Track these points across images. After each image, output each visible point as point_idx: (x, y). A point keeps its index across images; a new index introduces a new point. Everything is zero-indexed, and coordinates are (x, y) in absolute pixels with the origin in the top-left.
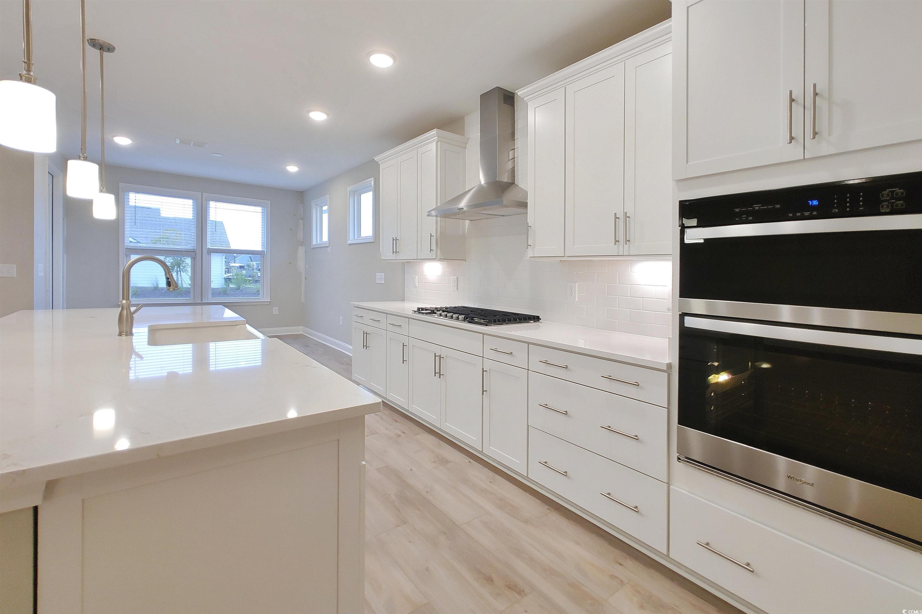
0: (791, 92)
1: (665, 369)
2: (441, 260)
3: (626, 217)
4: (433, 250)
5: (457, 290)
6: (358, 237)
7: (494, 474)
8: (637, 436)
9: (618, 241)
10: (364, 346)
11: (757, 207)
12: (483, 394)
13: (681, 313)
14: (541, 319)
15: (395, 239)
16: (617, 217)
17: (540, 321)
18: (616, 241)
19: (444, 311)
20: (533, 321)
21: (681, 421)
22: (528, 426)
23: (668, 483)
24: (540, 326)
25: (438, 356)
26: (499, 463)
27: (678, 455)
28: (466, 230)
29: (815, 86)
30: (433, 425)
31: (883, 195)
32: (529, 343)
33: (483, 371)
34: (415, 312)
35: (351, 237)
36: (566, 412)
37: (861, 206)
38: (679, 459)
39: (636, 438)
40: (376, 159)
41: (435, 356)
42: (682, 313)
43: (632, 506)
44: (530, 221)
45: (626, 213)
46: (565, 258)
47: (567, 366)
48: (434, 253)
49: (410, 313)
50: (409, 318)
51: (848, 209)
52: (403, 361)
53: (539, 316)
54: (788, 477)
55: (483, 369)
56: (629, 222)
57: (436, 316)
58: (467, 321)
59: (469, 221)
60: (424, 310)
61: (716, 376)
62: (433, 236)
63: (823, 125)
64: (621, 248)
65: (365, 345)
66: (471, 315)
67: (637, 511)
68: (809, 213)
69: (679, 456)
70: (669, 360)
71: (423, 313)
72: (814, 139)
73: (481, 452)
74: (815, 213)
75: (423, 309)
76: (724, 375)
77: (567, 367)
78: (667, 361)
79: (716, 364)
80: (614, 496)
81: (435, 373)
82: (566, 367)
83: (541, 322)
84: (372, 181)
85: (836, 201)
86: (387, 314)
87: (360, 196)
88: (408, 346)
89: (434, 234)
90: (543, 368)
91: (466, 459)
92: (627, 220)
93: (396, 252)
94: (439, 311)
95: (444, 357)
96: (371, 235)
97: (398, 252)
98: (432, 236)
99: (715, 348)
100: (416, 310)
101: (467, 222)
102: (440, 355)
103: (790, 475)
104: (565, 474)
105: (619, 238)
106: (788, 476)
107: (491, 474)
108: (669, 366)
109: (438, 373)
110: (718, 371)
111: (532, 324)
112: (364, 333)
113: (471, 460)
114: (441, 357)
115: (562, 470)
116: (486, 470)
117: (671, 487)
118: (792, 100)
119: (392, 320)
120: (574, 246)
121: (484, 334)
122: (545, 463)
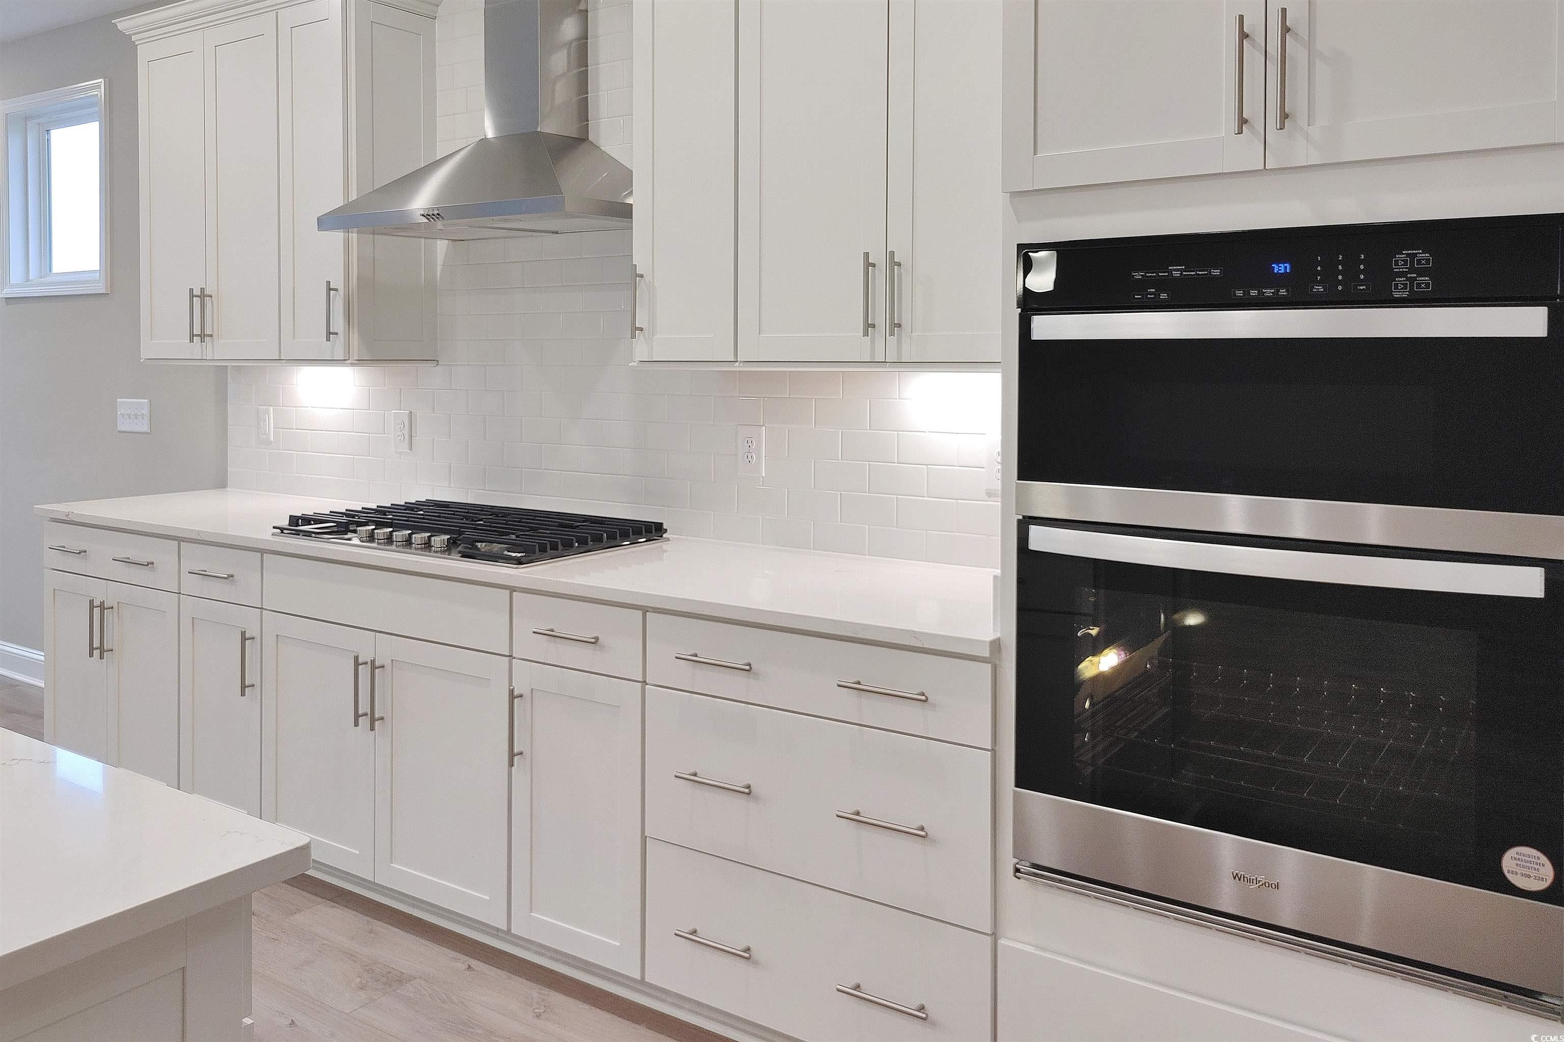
0: (1241, 18)
1: (987, 655)
2: (360, 362)
3: (893, 263)
4: (336, 334)
5: (411, 450)
6: (43, 275)
7: (546, 991)
8: (922, 829)
9: (873, 326)
10: (92, 649)
11: (1176, 271)
12: (511, 764)
13: (1021, 517)
14: (666, 530)
15: (197, 292)
16: (870, 261)
17: (664, 535)
18: (869, 326)
19: (380, 525)
20: (644, 540)
21: (1024, 780)
22: (644, 839)
23: (993, 933)
24: (666, 551)
25: (366, 663)
26: (557, 955)
27: (1016, 860)
28: (439, 268)
29: (1284, 11)
30: (346, 875)
31: (1397, 263)
32: (645, 610)
33: (512, 696)
34: (282, 530)
35: (16, 274)
36: (749, 787)
37: (1362, 282)
38: (1017, 870)
39: (921, 835)
40: (124, 24)
41: (357, 664)
42: (1024, 517)
43: (911, 1004)
44: (640, 259)
45: (893, 253)
46: (737, 367)
47: (749, 665)
48: (339, 343)
49: (265, 535)
50: (263, 552)
51: (1340, 288)
52: (243, 687)
53: (661, 524)
54: (1235, 878)
55: (511, 692)
56: (898, 275)
57: (356, 541)
58: (460, 552)
59: (447, 242)
60: (312, 522)
61: (1095, 659)
62: (336, 290)
63: (1298, 102)
64: (880, 344)
65: (96, 644)
66: (468, 534)
67: (924, 1016)
68: (1273, 291)
69: (1017, 863)
70: (994, 631)
71: (308, 534)
72: (1282, 129)
73: (507, 934)
74: (1284, 292)
75: (307, 520)
76: (1110, 654)
77: (751, 668)
78: (990, 636)
79: (1094, 631)
80: (869, 990)
81: (357, 716)
82: (748, 668)
83: (668, 539)
84: (97, 87)
85: (1319, 268)
86: (180, 540)
87: (46, 132)
88: (258, 641)
89: (338, 282)
90: (684, 675)
91: (456, 962)
92: (896, 271)
93: (203, 336)
94: (366, 524)
95: (387, 662)
96: (97, 267)
97: (211, 336)
98: (333, 289)
99: (1089, 597)
100: (285, 523)
101: (441, 246)
102: (373, 662)
103: (1237, 872)
104: (746, 955)
105: (874, 319)
106: (1235, 874)
107: (535, 992)
108: (996, 645)
109: (366, 715)
110: (1096, 647)
111: (644, 549)
112: (92, 607)
113: (474, 963)
114: (377, 664)
115: (738, 945)
116: (520, 985)
117: (1002, 942)
118: (1243, 36)
119: (194, 558)
120: (759, 335)
121: (512, 590)
122: (691, 934)
